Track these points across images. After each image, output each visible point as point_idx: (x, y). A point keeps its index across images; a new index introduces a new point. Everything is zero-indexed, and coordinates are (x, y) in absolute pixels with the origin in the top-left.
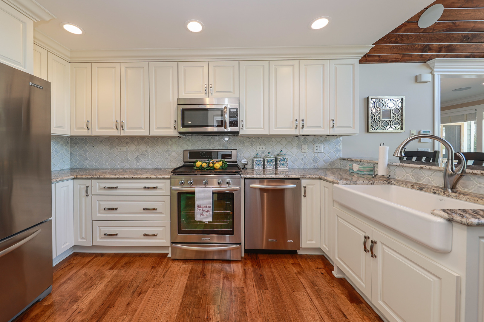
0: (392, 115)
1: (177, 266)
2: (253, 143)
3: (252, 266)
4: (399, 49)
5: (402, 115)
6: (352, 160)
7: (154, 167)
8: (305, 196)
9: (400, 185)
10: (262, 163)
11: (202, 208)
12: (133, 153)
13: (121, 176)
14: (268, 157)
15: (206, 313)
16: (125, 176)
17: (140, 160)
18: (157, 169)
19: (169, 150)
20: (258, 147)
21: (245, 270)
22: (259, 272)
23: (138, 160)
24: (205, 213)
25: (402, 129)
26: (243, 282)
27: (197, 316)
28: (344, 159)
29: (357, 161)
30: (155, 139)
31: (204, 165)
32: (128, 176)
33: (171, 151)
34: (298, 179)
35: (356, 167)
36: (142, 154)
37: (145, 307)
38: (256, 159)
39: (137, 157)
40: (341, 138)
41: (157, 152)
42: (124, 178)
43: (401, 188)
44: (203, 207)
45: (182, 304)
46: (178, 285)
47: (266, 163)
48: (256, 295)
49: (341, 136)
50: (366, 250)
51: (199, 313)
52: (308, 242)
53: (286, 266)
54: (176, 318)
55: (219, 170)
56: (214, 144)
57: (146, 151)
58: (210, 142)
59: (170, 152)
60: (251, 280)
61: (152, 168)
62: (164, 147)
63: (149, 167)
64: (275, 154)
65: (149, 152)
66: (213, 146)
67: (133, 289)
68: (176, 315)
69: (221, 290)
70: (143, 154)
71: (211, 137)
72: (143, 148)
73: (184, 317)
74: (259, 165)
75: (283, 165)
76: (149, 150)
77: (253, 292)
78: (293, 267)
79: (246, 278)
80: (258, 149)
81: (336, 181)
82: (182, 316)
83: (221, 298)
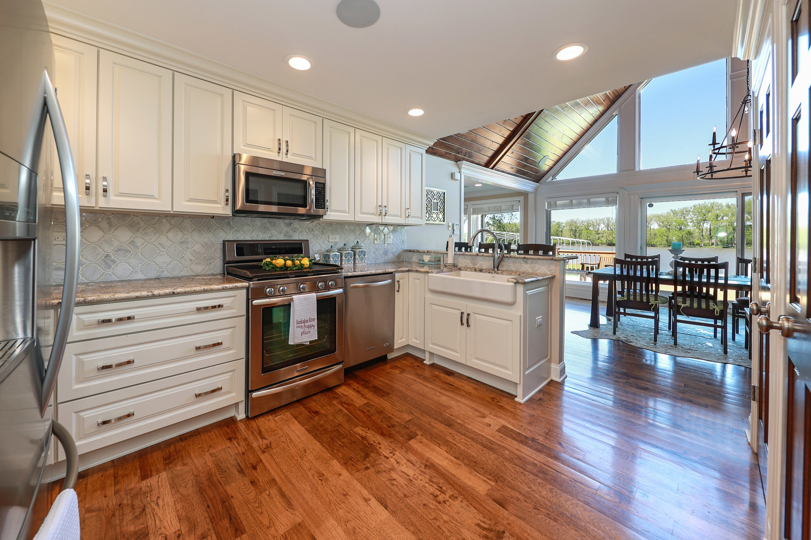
0: (439, 207)
1: (267, 422)
2: (324, 231)
3: (358, 383)
4: (445, 146)
5: (444, 209)
6: (419, 252)
7: (153, 275)
8: (398, 291)
9: (466, 270)
10: (340, 259)
11: (303, 324)
12: (95, 248)
13: (145, 293)
14: (346, 251)
15: (357, 436)
16: (156, 292)
17: (114, 262)
18: (159, 279)
19: (189, 240)
20: (330, 237)
21: (354, 389)
22: (370, 385)
23: (110, 263)
24: (307, 330)
25: (444, 221)
26: (363, 399)
27: (351, 443)
28: (410, 251)
29: (424, 252)
30: (154, 219)
31: (289, 263)
32: (162, 292)
33: (191, 243)
34: (392, 273)
35: (426, 258)
36: (119, 250)
37: (282, 471)
38: (332, 254)
39: (107, 256)
40: (405, 227)
41: (160, 244)
42: (154, 296)
43: (468, 272)
44: (304, 322)
45: (324, 444)
46: (297, 435)
47: (344, 258)
48: (385, 402)
49: (407, 226)
50: (462, 324)
51: (350, 440)
52: (399, 341)
53: (387, 372)
54: (332, 455)
55: (308, 270)
56: (272, 232)
57: (132, 242)
58: (265, 228)
59: (189, 245)
60: (370, 395)
61: (145, 278)
62: (176, 235)
63: (140, 276)
64: (352, 245)
65: (139, 244)
66: (269, 235)
67: (236, 470)
68: (329, 455)
69: (350, 415)
70: (124, 250)
71: (266, 220)
72: (124, 236)
73: (338, 450)
74: (349, 260)
75: (362, 259)
76: (139, 241)
77: (381, 402)
78: (394, 370)
79: (362, 395)
80: (331, 240)
81: (430, 271)
82: (335, 451)
83: (358, 419)
